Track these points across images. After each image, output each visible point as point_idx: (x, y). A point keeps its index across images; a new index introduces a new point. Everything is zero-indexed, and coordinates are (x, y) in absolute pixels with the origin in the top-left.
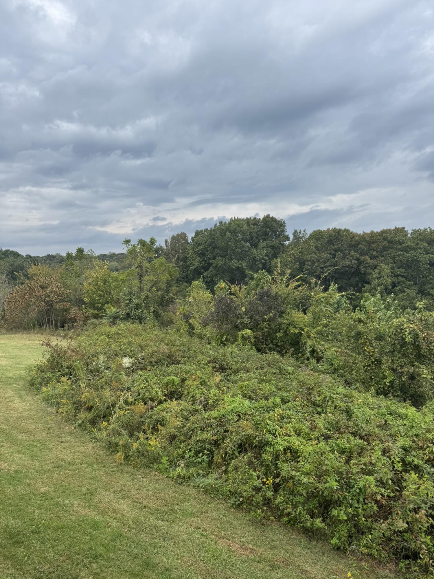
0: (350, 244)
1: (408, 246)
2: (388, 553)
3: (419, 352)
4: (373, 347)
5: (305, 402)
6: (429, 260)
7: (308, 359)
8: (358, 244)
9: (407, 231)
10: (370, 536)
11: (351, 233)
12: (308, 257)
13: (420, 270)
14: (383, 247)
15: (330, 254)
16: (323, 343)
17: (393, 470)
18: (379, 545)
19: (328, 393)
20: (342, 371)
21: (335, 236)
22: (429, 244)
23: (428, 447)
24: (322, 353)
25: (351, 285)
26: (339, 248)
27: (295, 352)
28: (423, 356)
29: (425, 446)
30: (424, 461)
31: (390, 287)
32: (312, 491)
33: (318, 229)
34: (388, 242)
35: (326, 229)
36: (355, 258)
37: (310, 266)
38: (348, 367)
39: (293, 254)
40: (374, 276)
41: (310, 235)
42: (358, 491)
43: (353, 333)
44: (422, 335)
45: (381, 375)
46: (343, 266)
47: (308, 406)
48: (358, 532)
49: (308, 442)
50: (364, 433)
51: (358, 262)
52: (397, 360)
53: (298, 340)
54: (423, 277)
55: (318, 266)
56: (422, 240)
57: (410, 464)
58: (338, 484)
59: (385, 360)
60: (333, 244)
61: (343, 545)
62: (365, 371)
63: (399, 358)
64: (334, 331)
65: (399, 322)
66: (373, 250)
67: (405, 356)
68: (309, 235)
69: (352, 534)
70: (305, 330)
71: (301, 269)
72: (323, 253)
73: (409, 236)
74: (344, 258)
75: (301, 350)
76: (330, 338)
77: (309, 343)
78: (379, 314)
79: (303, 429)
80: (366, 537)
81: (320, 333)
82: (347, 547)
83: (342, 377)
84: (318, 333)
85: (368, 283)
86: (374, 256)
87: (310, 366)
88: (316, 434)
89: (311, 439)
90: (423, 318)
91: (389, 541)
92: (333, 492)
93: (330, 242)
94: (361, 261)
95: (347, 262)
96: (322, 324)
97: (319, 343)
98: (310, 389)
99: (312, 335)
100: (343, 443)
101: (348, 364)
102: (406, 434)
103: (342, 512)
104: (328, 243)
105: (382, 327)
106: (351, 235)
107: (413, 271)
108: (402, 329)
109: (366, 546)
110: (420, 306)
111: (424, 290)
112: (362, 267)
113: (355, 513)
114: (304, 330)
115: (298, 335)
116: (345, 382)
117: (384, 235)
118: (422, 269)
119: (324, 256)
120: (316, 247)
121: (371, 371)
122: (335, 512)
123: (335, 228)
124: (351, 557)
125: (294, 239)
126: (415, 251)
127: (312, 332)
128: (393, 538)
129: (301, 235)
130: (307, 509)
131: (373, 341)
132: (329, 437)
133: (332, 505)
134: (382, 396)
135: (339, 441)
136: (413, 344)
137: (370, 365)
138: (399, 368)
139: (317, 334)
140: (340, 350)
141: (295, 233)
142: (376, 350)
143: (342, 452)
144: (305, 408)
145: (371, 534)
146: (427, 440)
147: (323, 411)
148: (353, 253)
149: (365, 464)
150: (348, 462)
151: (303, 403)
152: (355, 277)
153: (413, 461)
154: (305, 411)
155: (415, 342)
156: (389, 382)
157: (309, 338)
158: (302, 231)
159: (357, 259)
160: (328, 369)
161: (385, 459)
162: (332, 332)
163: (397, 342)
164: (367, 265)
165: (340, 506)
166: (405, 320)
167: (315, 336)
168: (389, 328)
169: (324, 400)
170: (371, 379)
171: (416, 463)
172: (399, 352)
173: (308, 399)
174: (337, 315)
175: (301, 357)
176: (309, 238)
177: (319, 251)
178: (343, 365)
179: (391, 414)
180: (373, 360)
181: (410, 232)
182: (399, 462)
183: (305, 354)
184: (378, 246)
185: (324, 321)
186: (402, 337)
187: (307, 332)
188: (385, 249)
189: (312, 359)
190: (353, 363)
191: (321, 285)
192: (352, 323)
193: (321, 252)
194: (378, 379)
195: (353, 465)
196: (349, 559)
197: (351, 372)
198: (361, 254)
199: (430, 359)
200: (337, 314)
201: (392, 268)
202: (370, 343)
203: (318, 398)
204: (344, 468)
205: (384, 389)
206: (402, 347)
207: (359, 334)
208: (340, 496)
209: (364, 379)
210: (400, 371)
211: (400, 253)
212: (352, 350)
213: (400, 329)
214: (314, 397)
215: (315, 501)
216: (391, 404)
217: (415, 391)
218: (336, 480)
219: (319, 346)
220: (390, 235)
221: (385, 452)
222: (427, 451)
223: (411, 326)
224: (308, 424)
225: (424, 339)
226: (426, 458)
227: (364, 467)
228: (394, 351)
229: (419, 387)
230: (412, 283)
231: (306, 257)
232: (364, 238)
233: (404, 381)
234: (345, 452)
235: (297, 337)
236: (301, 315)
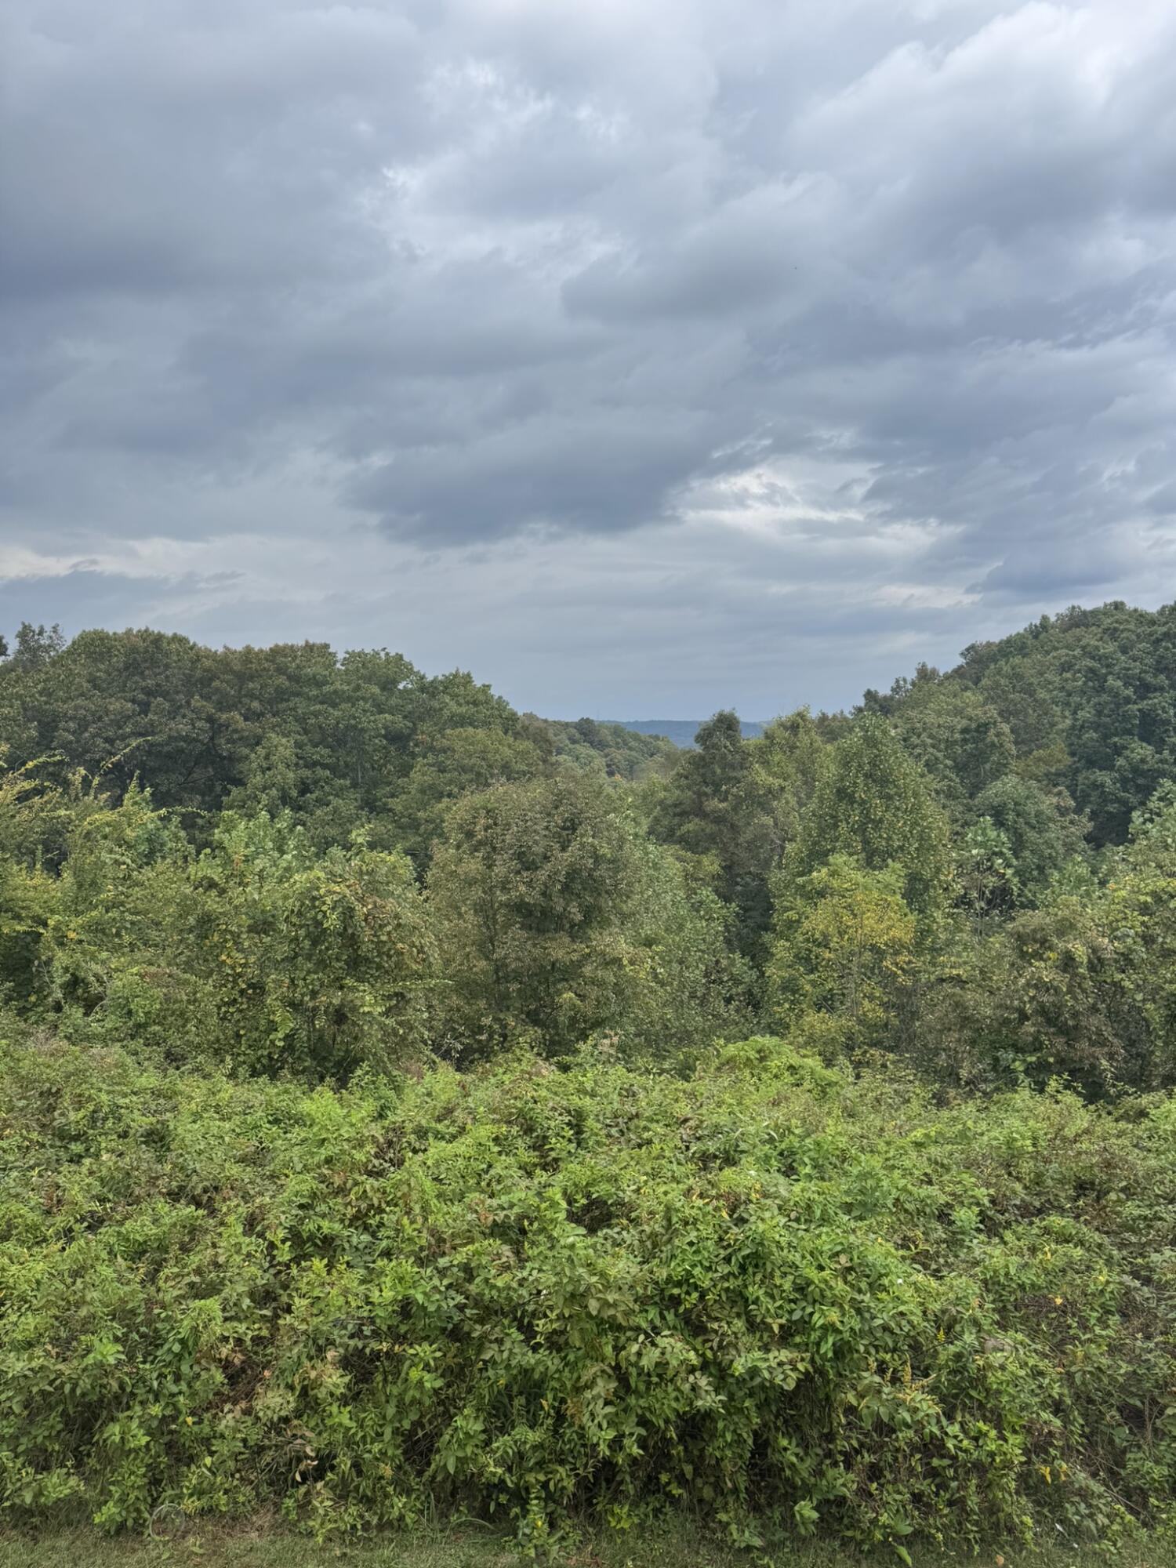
0: (191, 676)
1: (335, 692)
2: (256, 1488)
3: (355, 951)
4: (242, 951)
5: (34, 1136)
6: (386, 728)
7: (58, 1008)
8: (211, 680)
9: (334, 655)
10: (208, 1460)
11: (191, 648)
12: (68, 708)
13: (365, 752)
14: (276, 690)
15: (133, 701)
16: (105, 955)
17: (272, 1266)
18: (232, 1476)
19: (104, 1097)
20: (157, 1028)
21: (147, 651)
22: (383, 689)
23: (356, 1184)
24: (101, 983)
25: (194, 790)
26: (158, 685)
27: (19, 993)
28: (367, 960)
29: (350, 1183)
30: (347, 1223)
31: (294, 793)
32: (42, 1392)
33: (99, 628)
34: (290, 678)
35: (121, 630)
36: (204, 716)
37: (73, 733)
38: (174, 1014)
39: (19, 697)
40: (254, 765)
41: (74, 643)
42: (177, 1348)
43: (192, 920)
44: (361, 910)
45: (263, 1022)
46: (170, 737)
47: (43, 1146)
48: (178, 1460)
49: (36, 1249)
50: (201, 1186)
51: (212, 728)
52: (304, 979)
53: (26, 954)
54: (373, 768)
55: (98, 735)
56: (369, 680)
57: (311, 1237)
58: (121, 1349)
59: (274, 981)
60: (142, 673)
61: (134, 1515)
62: (223, 1019)
63: (309, 972)
64: (135, 918)
65: (308, 880)
66: (252, 696)
67: (322, 964)
68: (69, 643)
69: (162, 1472)
70: (51, 922)
71: (45, 742)
72: (111, 696)
73: (338, 665)
74: (173, 714)
75: (36, 985)
76: (127, 939)
77: (61, 958)
78: (260, 864)
79: (21, 1216)
80: (199, 1467)
81: (97, 929)
82: (146, 1515)
83: (158, 1044)
84: (87, 928)
85: (240, 782)
86: (254, 713)
87: (62, 1027)
88: (60, 1220)
89: (45, 1240)
90: (364, 868)
91: (259, 1453)
92: (106, 1374)
93: (132, 667)
94: (221, 725)
95: (184, 728)
96: (102, 902)
97: (93, 958)
98: (51, 1097)
99: (72, 935)
100: (140, 1227)
101: (176, 1006)
102: (305, 1166)
103: (134, 1424)
104: (126, 668)
105: (266, 897)
106: (192, 654)
107: (349, 753)
108: (314, 899)
109: (198, 1492)
110: (360, 840)
111: (375, 800)
112: (223, 741)
113: (168, 1412)
114: (45, 925)
115: (29, 939)
116: (167, 1057)
117: (280, 659)
118: (370, 749)
119: (115, 705)
120: (93, 680)
121: (237, 1016)
122: (114, 1431)
123: (146, 630)
124: (157, 1538)
125: (20, 652)
126: (353, 705)
127: (72, 926)
128: (266, 1442)
129: (44, 641)
130: (26, 1452)
131: (244, 936)
132: (101, 1222)
133: (105, 1413)
134: (264, 1079)
135: (128, 1224)
136: (340, 935)
137: (235, 1000)
138: (307, 998)
139: (89, 931)
140: (153, 969)
141: (24, 634)
142: (252, 959)
143: (137, 1252)
144: (33, 1152)
145: (212, 1454)
146: (354, 1167)
147: (87, 1150)
148: (197, 701)
149: (198, 1272)
150: (152, 1277)
151: (25, 1138)
152: (206, 767)
153: (319, 1228)
154: (32, 1162)
155: (345, 929)
156: (284, 1039)
157: (61, 944)
158: (48, 629)
159: (210, 720)
160: (116, 1029)
161: (250, 1243)
162: (133, 923)
163: (302, 932)
164: (236, 736)
165: (129, 1408)
166: (322, 875)
167: (83, 937)
168: (286, 898)
169: (93, 1119)
170: (238, 1036)
171: (326, 1231)
172: (309, 958)
173: (43, 1126)
174: (148, 873)
175: (35, 1005)
176: (72, 651)
177: (101, 690)
178: (161, 1010)
179: (276, 1121)
180: (244, 986)
181: (341, 656)
182: (283, 1241)
183: (49, 994)
184: (263, 686)
185: (109, 892)
186: (314, 918)
187: (56, 929)
188: (282, 695)
189: (71, 1007)
190: (189, 1002)
191: (101, 788)
192: (188, 891)
193: (105, 694)
194: (255, 1035)
195: (167, 1279)
196: (151, 1546)
197: (184, 1026)
198: (221, 707)
199: (379, 967)
200: (146, 870)
201: (299, 745)
202: (235, 943)
203: (73, 1116)
204: (142, 1296)
205: (271, 1059)
206: (315, 943)
207: (207, 922)
208: (127, 1379)
209: (218, 1040)
210: (311, 1004)
211: (318, 707)
212: (188, 967)
213: (311, 898)
214: (62, 1114)
215: (55, 1419)
216: (278, 1094)
217: (347, 1051)
218: (117, 1339)
219: (93, 966)
220: (294, 659)
221: (251, 1224)
222: (352, 1196)
223: (337, 889)
224: (35, 1199)
225: (366, 920)
226: (350, 1212)
227: (197, 1279)
228: (296, 956)
229: (356, 1038)
230: (348, 782)
231: (61, 707)
232: (228, 664)
233: (321, 1030)
234: (145, 1252)
235: (26, 947)
236: (39, 878)
